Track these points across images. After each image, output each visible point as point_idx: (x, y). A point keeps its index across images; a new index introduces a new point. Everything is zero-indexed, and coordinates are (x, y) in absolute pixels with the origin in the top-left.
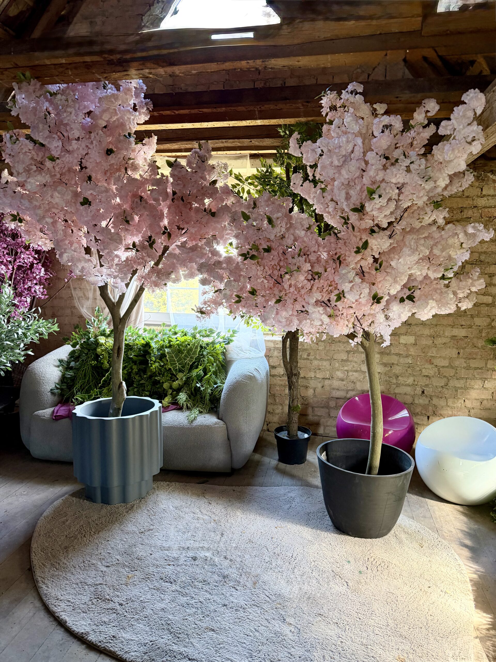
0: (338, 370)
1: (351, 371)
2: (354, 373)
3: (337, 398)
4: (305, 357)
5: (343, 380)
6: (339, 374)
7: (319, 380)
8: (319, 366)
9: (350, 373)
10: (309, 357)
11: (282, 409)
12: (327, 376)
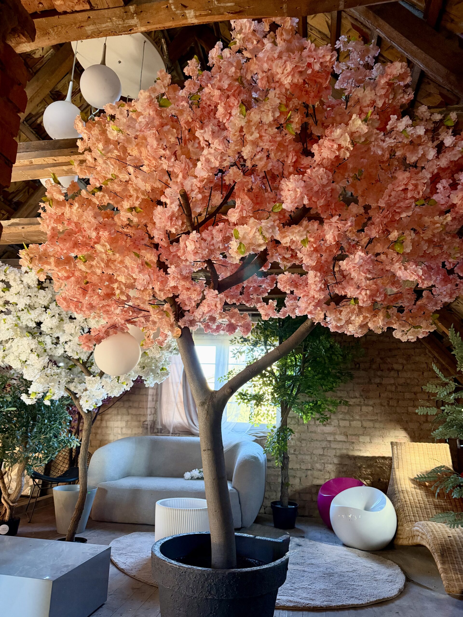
0: (317, 463)
1: (327, 463)
2: (329, 465)
3: (317, 486)
4: (292, 452)
5: (321, 471)
6: (318, 466)
7: (304, 471)
8: (303, 459)
9: (326, 465)
10: (296, 453)
11: (276, 495)
12: (309, 468)
